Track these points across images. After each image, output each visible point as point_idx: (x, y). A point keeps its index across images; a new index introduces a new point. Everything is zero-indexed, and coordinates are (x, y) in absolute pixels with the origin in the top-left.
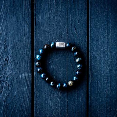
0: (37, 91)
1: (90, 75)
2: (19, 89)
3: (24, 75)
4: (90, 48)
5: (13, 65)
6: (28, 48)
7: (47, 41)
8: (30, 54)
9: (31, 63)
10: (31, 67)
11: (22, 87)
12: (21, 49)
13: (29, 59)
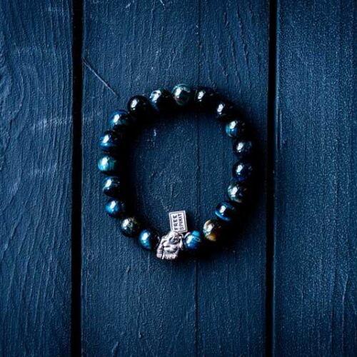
0: (92, 181)
1: (279, 125)
2: (29, 171)
3: (45, 122)
4: (279, 32)
5: (7, 89)
6: (61, 26)
7: (129, 5)
8: (69, 51)
9: (70, 80)
10: (70, 94)
11: (38, 164)
12: (37, 30)
13: (64, 66)
